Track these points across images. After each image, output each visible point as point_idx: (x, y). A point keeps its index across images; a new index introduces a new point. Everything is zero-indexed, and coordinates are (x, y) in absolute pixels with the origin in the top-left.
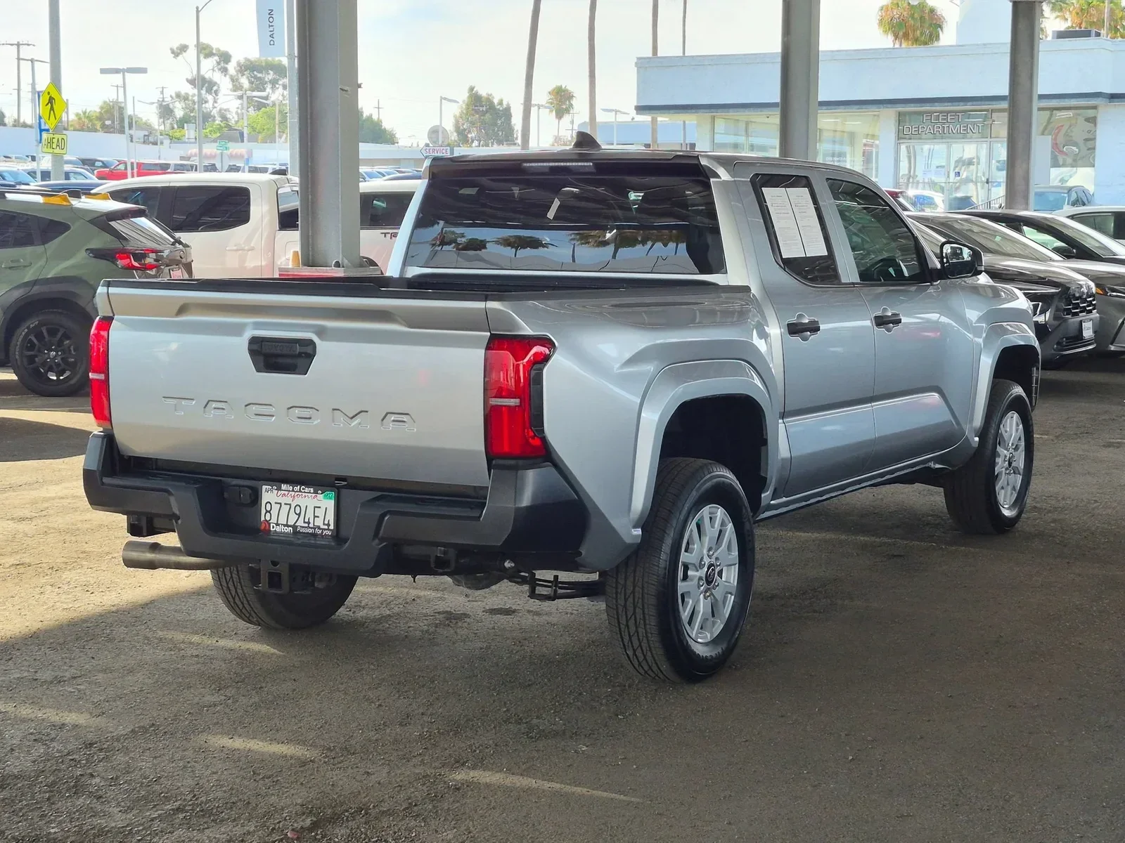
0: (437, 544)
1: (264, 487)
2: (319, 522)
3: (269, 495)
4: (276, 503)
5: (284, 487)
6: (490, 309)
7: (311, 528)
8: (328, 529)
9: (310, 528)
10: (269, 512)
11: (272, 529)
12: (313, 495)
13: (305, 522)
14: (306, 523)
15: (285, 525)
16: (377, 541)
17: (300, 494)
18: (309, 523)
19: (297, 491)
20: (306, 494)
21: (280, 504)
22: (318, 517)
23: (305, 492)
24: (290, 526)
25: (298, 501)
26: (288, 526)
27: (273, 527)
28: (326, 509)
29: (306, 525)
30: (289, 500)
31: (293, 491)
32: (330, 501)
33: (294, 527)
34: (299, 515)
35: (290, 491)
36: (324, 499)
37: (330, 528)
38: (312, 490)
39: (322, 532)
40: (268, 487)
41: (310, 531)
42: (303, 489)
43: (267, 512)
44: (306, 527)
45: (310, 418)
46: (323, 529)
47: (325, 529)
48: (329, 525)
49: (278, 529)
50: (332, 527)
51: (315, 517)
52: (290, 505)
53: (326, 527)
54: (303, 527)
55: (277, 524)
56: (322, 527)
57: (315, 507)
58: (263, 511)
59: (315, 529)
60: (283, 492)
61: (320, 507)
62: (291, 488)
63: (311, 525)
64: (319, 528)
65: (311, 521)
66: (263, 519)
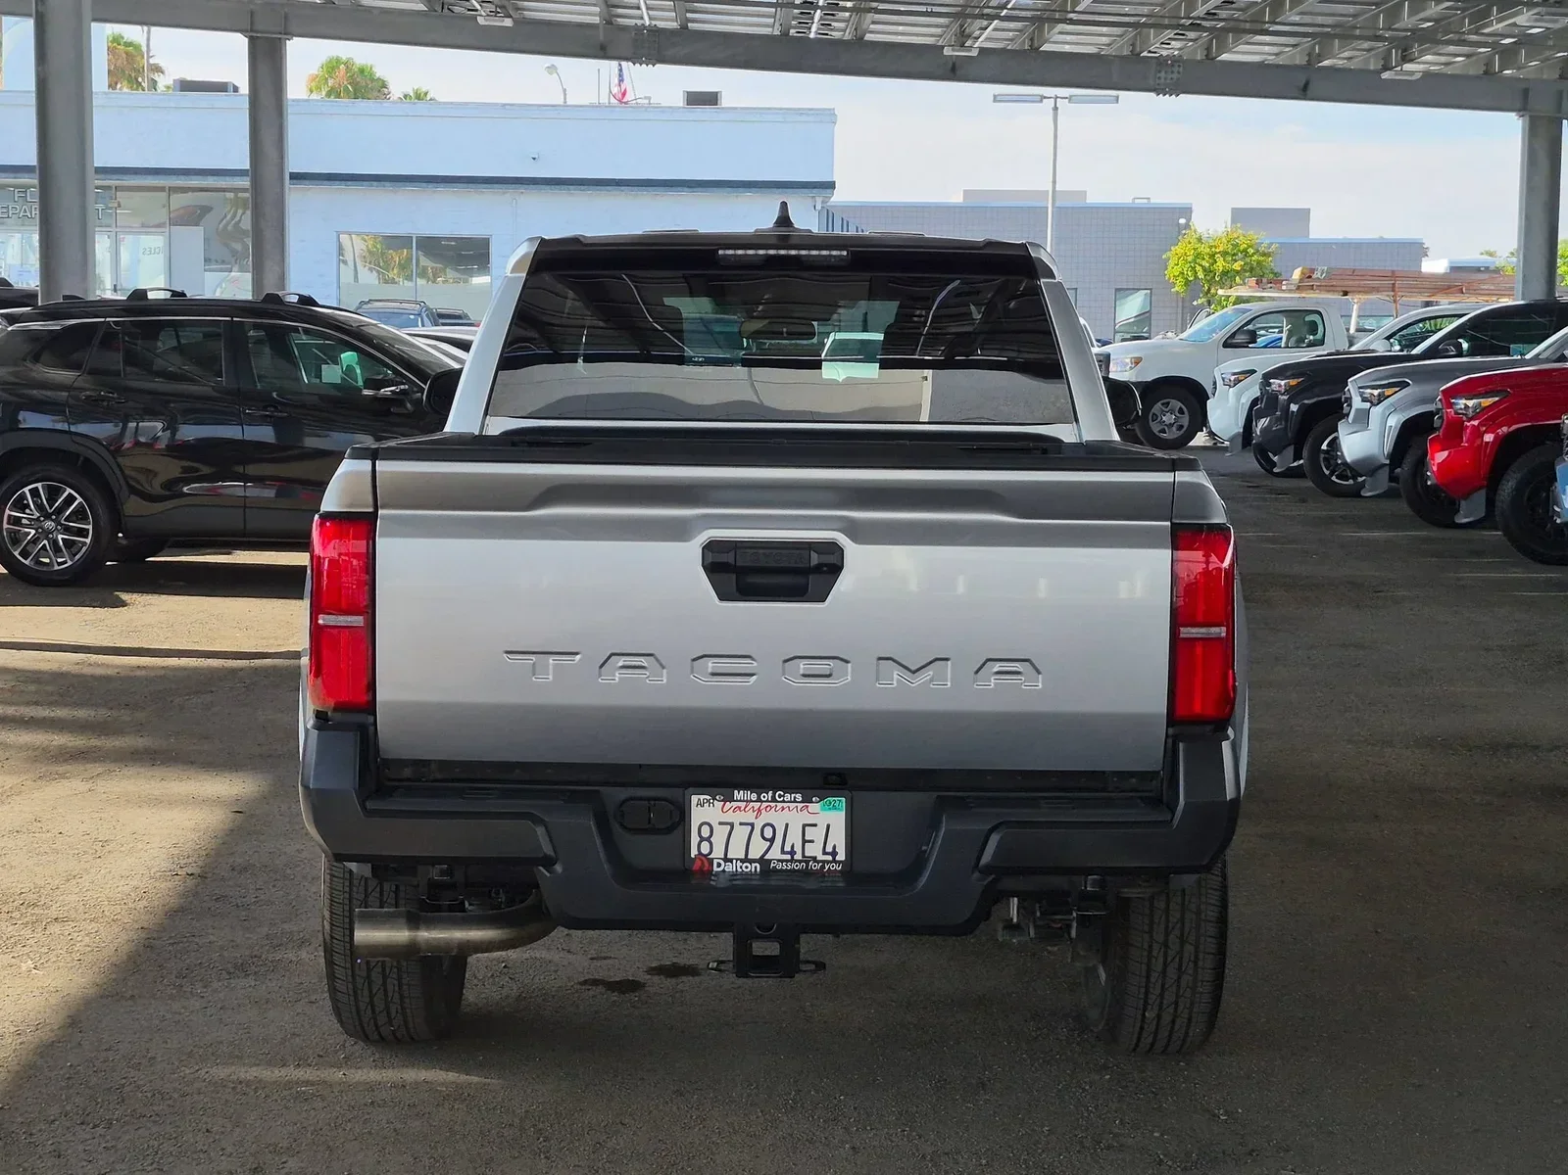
0: (1089, 871)
1: (695, 799)
2: (814, 850)
3: (704, 811)
4: (720, 823)
5: (738, 794)
6: (1182, 483)
7: (800, 861)
8: (834, 861)
9: (797, 861)
10: (708, 839)
11: (715, 869)
12: (800, 805)
13: (783, 852)
14: (787, 853)
15: (743, 861)
16: (976, 875)
17: (773, 804)
18: (792, 852)
19: (767, 801)
20: (785, 805)
21: (732, 825)
22: (812, 841)
23: (784, 801)
24: (754, 861)
25: (767, 817)
26: (751, 861)
27: (719, 865)
28: (828, 826)
29: (788, 857)
30: (750, 817)
31: (759, 800)
32: (839, 812)
33: (762, 861)
34: (772, 840)
35: (751, 801)
36: (822, 810)
37: (837, 858)
38: (799, 797)
39: (823, 867)
40: (702, 797)
41: (800, 866)
42: (780, 796)
43: (702, 839)
44: (787, 861)
45: (829, 676)
46: (824, 862)
47: (828, 862)
48: (834, 853)
49: (729, 868)
50: (841, 856)
51: (804, 841)
52: (752, 825)
53: (830, 858)
54: (782, 861)
55: (727, 860)
56: (820, 857)
57: (804, 826)
58: (695, 839)
59: (807, 862)
60: (735, 804)
61: (815, 825)
62: (754, 796)
63: (798, 856)
64: (814, 859)
65: (798, 849)
66: (694, 852)
